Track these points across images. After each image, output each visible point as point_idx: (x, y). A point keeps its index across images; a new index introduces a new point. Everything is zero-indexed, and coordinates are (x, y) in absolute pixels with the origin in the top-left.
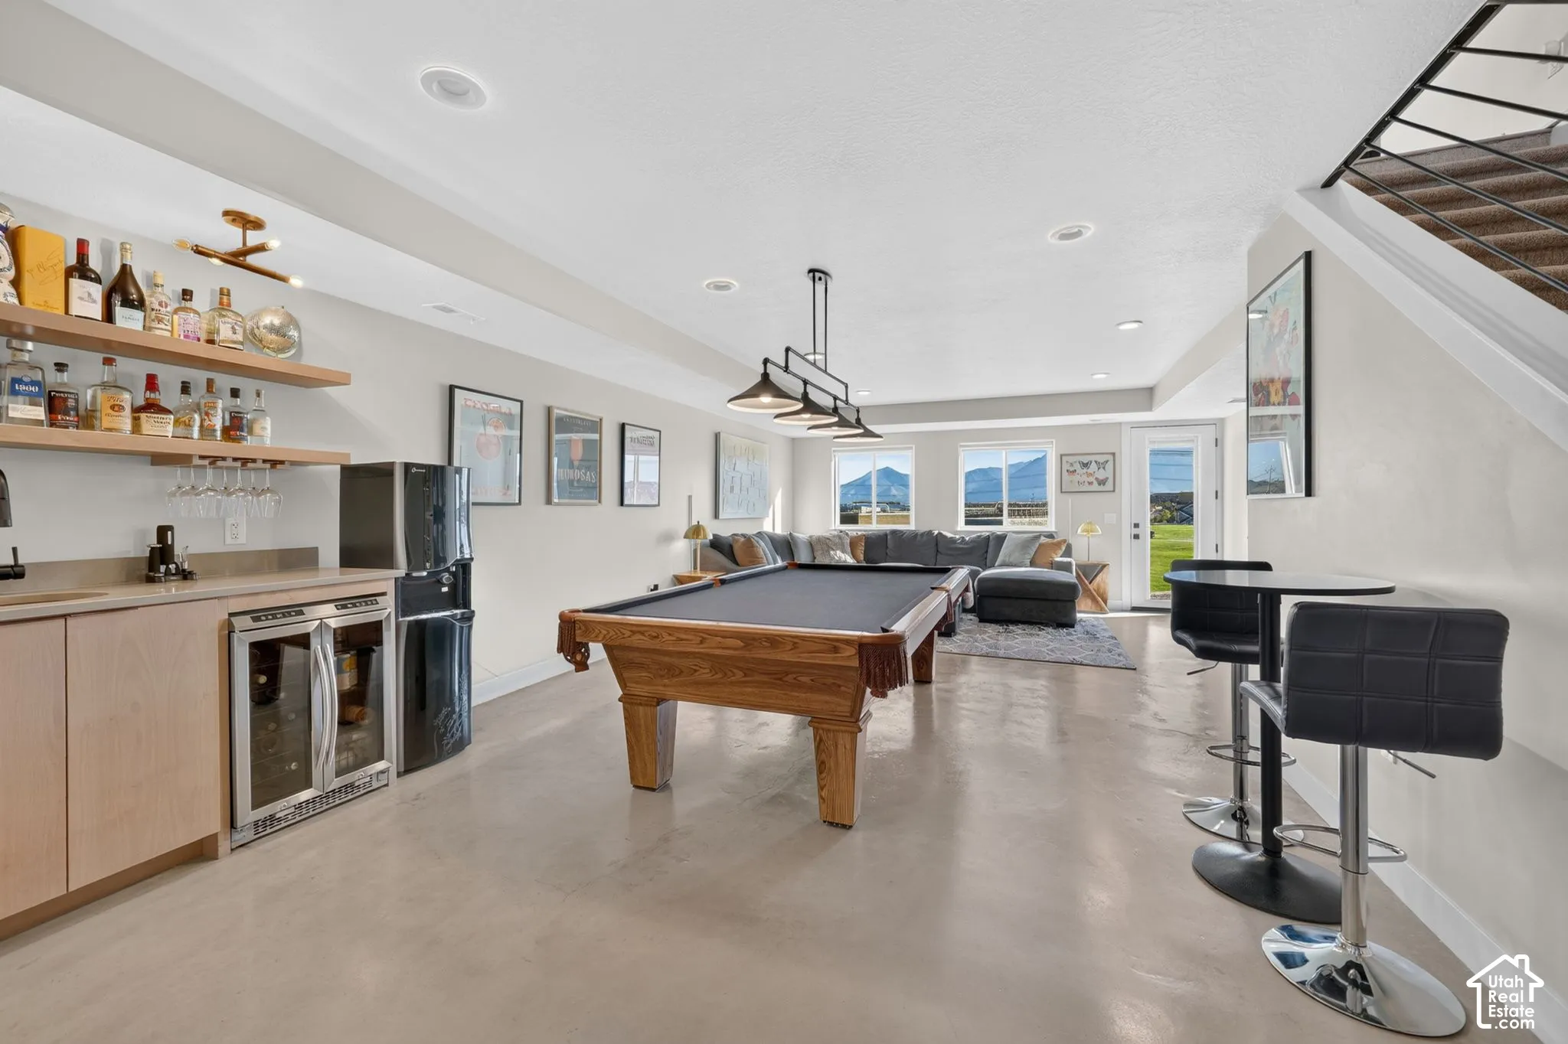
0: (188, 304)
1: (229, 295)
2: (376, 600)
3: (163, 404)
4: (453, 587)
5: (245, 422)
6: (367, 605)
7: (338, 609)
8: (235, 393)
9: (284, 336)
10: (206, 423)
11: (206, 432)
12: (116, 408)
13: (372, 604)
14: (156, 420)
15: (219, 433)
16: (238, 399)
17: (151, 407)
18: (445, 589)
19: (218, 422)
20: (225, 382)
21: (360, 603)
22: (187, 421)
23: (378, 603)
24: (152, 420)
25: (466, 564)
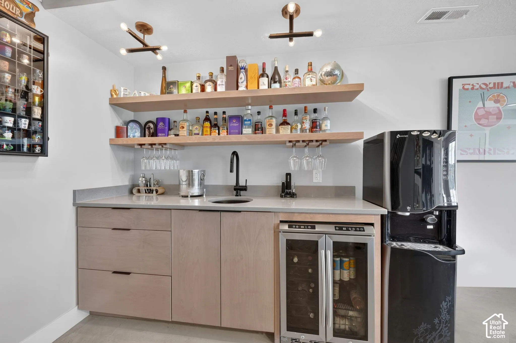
0: (297, 76)
1: (311, 65)
2: (363, 228)
3: (288, 121)
4: (438, 225)
5: (318, 124)
6: (356, 230)
7: (336, 230)
8: (315, 111)
9: (334, 75)
10: (303, 127)
11: (302, 130)
12: (270, 125)
13: (360, 231)
14: (284, 128)
15: (308, 131)
16: (317, 114)
17: (285, 123)
18: (430, 227)
19: (307, 125)
20: (311, 106)
21: (352, 228)
22: (295, 127)
23: (364, 231)
24: (283, 128)
25: (450, 211)
